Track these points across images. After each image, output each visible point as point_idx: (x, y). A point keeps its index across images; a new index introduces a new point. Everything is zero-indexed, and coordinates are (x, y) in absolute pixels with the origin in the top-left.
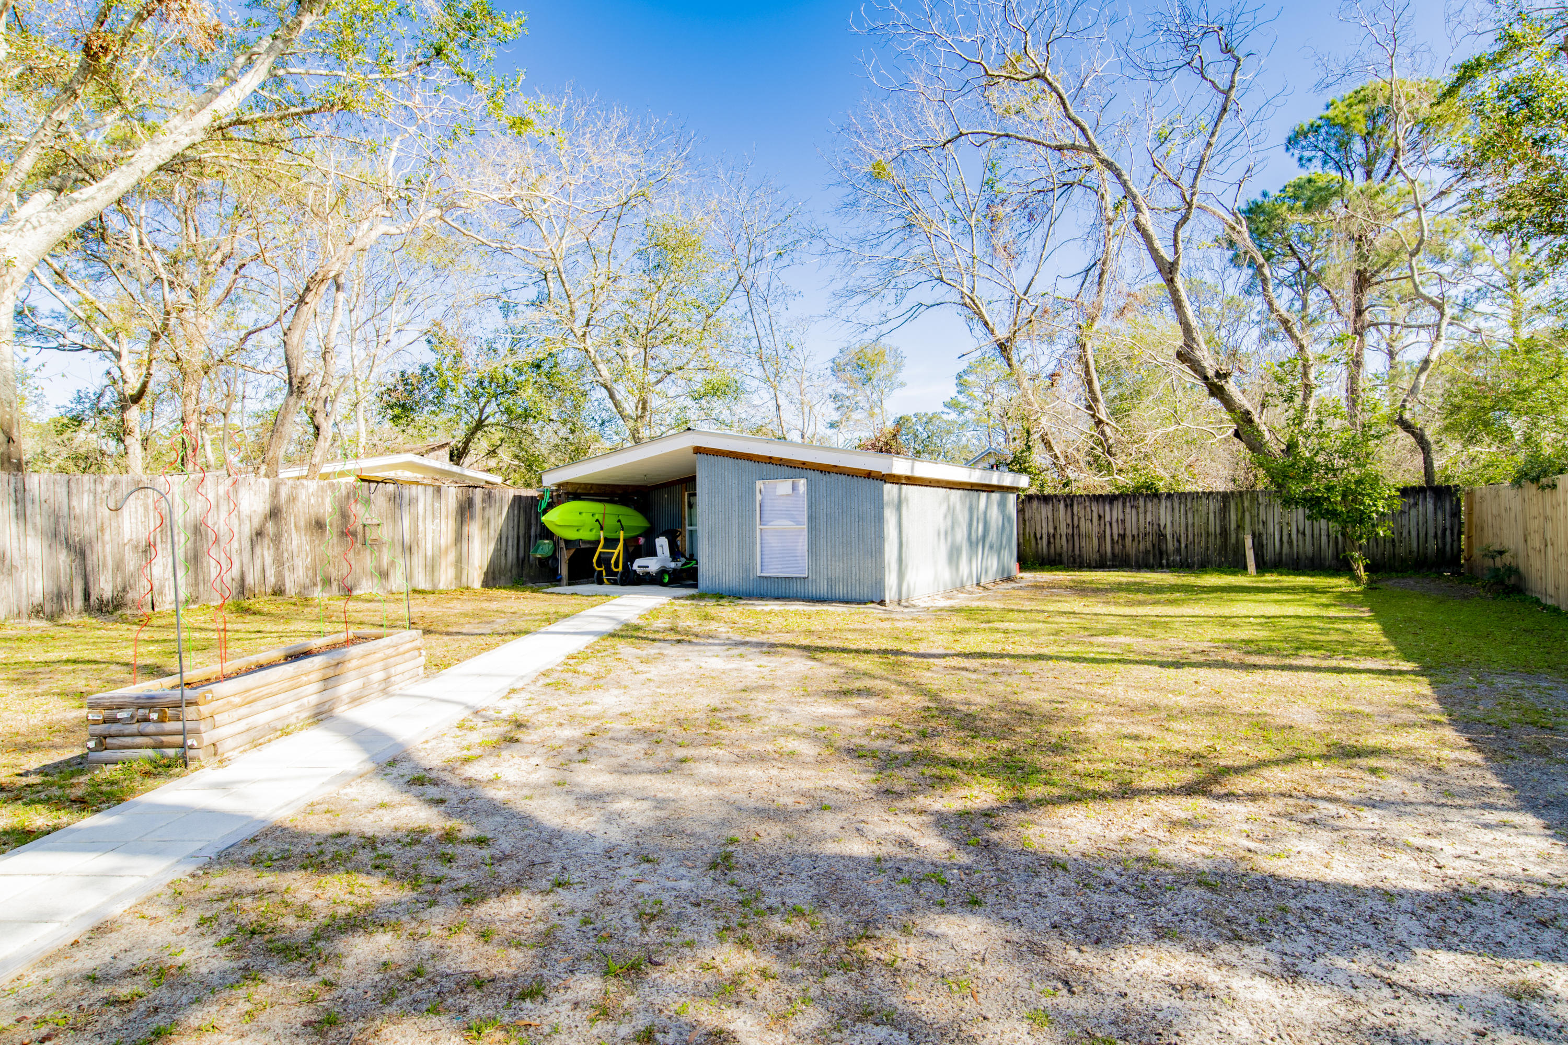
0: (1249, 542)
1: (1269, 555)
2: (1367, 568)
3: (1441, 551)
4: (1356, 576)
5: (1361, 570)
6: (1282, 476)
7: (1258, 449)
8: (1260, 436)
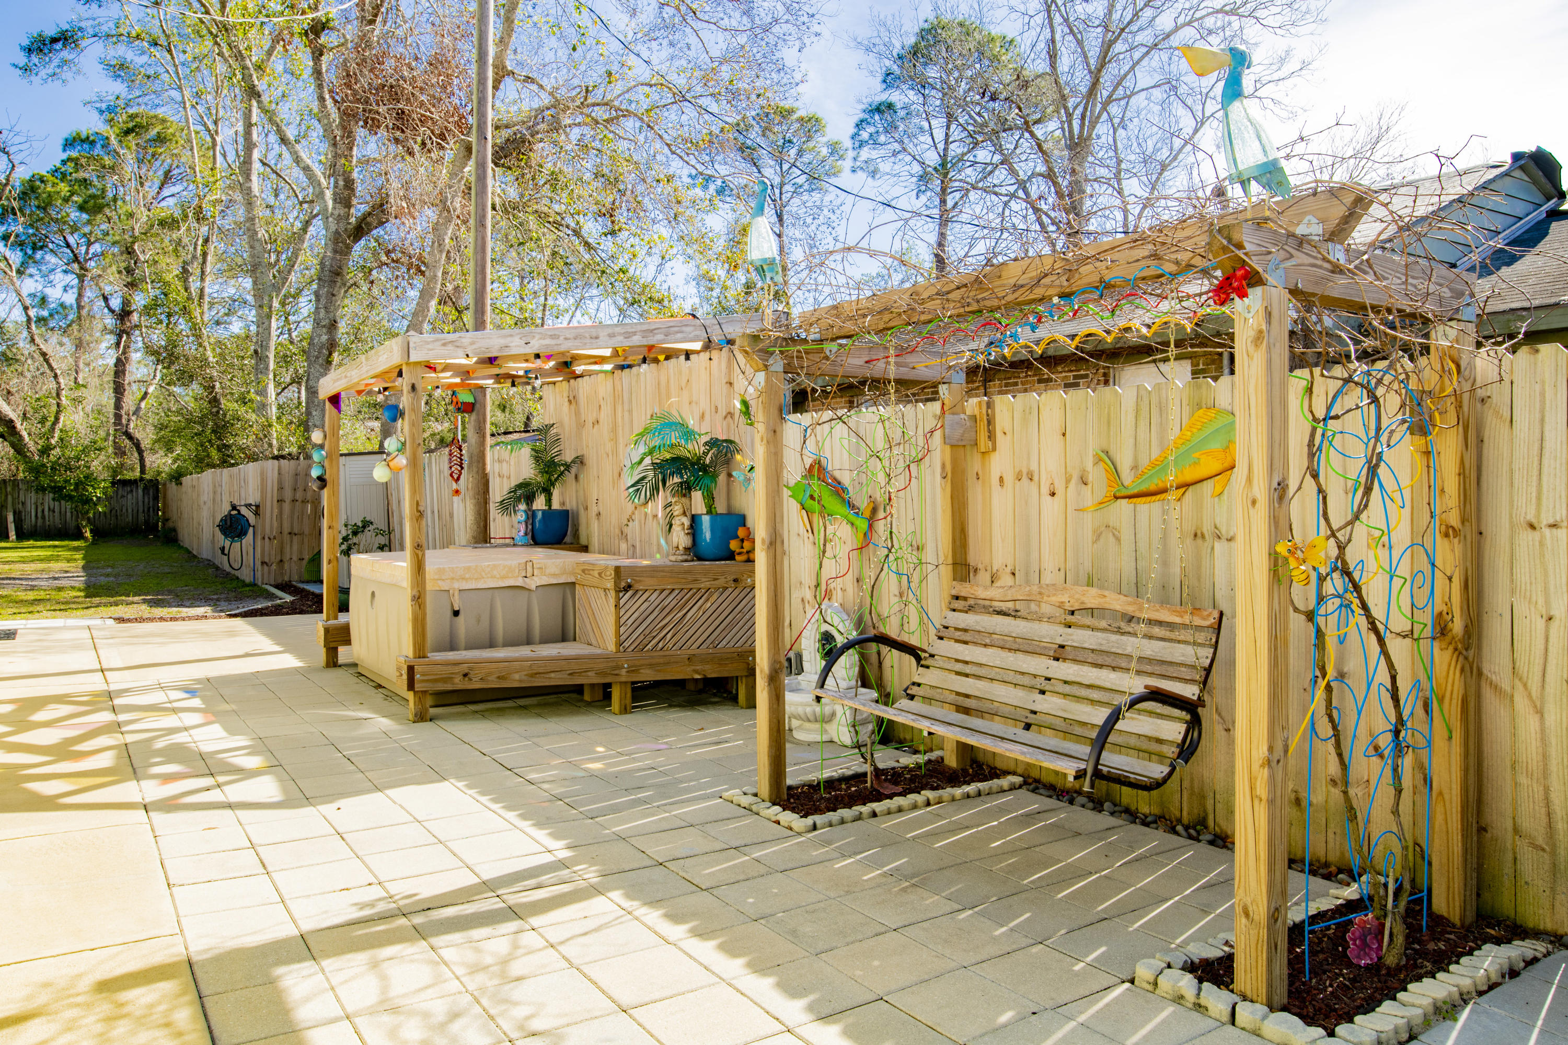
0: (10, 518)
1: (26, 526)
2: (91, 531)
3: (147, 522)
4: (86, 539)
5: (88, 534)
6: (37, 470)
7: (19, 448)
8: (21, 438)
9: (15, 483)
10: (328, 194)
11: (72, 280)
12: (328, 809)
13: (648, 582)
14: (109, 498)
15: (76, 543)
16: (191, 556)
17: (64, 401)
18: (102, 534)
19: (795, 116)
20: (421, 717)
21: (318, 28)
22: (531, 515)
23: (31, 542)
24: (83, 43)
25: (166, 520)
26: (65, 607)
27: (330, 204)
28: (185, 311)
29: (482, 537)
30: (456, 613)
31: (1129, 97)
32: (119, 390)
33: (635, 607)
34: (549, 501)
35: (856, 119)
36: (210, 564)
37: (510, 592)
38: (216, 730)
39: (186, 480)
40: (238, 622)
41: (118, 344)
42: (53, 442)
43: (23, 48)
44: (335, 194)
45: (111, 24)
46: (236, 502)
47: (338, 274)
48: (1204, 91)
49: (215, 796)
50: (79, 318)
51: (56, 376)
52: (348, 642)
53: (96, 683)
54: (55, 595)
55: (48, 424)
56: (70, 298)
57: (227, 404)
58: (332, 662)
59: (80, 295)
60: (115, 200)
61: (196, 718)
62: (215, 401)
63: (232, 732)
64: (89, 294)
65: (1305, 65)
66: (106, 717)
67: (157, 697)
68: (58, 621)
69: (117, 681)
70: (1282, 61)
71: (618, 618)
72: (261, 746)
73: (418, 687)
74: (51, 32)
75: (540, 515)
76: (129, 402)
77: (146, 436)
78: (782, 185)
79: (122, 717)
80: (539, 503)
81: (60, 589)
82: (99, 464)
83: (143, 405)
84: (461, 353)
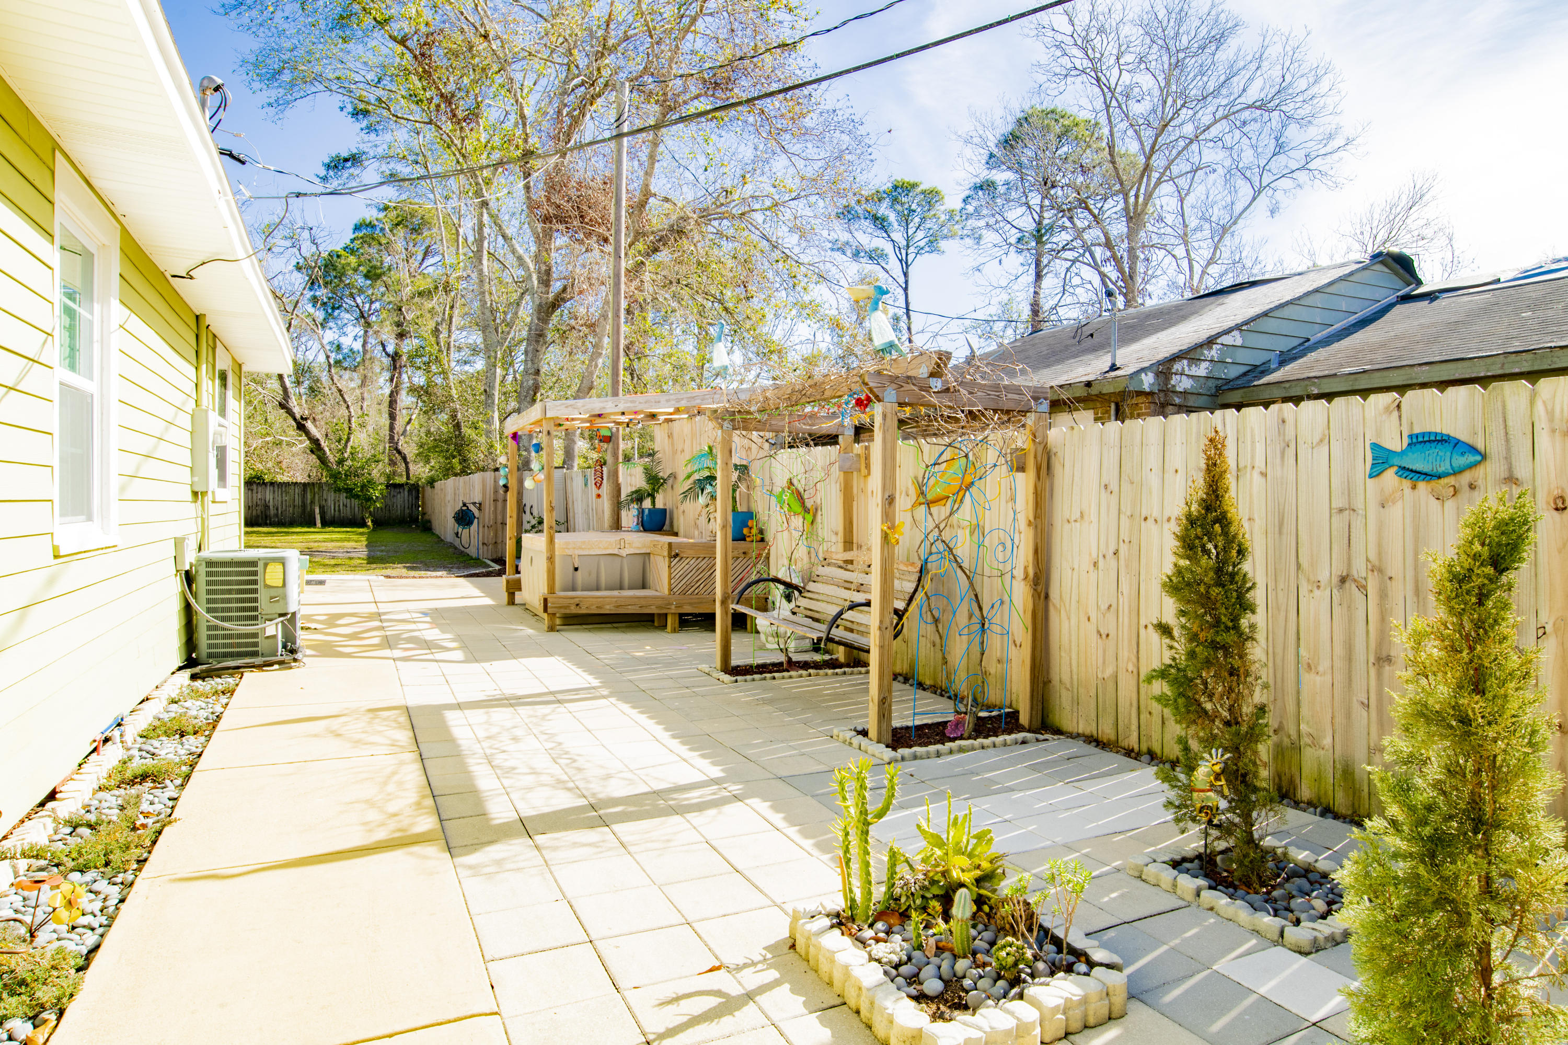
0: (317, 510)
1: (328, 517)
2: (372, 521)
3: (410, 516)
4: (368, 527)
5: (370, 524)
6: (335, 476)
7: (323, 460)
8: (325, 453)
9: (320, 485)
10: (535, 277)
11: (359, 330)
12: (486, 665)
13: (689, 553)
14: (384, 497)
15: (361, 530)
16: (440, 540)
17: (353, 426)
18: (380, 524)
19: (919, 190)
20: (551, 629)
21: (528, 154)
22: (641, 511)
23: (331, 529)
24: (366, 163)
25: (424, 514)
26: (354, 569)
27: (536, 283)
28: (437, 360)
29: (617, 525)
30: (576, 569)
31: (1195, 171)
32: (392, 417)
33: (681, 567)
34: (653, 503)
35: (963, 195)
36: (452, 545)
37: (610, 558)
38: (437, 631)
39: (437, 484)
40: (462, 579)
41: (392, 380)
42: (346, 455)
43: (324, 165)
44: (539, 278)
45: (386, 147)
46: (467, 501)
47: (540, 335)
48: (1262, 165)
49: (430, 657)
50: (364, 360)
51: (348, 407)
52: (520, 589)
53: (372, 608)
54: (347, 562)
55: (343, 442)
56: (357, 346)
57: (467, 431)
58: (511, 602)
59: (365, 344)
60: (389, 269)
61: (427, 626)
62: (458, 426)
63: (443, 632)
64: (372, 341)
65: (1349, 142)
66: (377, 624)
67: (406, 616)
68: (350, 576)
69: (383, 608)
70: (1330, 137)
71: (670, 574)
72: (458, 638)
73: (549, 610)
74: (345, 154)
75: (646, 512)
76: (398, 427)
77: (410, 450)
78: (908, 246)
79: (385, 624)
80: (647, 504)
81: (351, 558)
82: (377, 472)
83: (408, 428)
84: (576, 412)
